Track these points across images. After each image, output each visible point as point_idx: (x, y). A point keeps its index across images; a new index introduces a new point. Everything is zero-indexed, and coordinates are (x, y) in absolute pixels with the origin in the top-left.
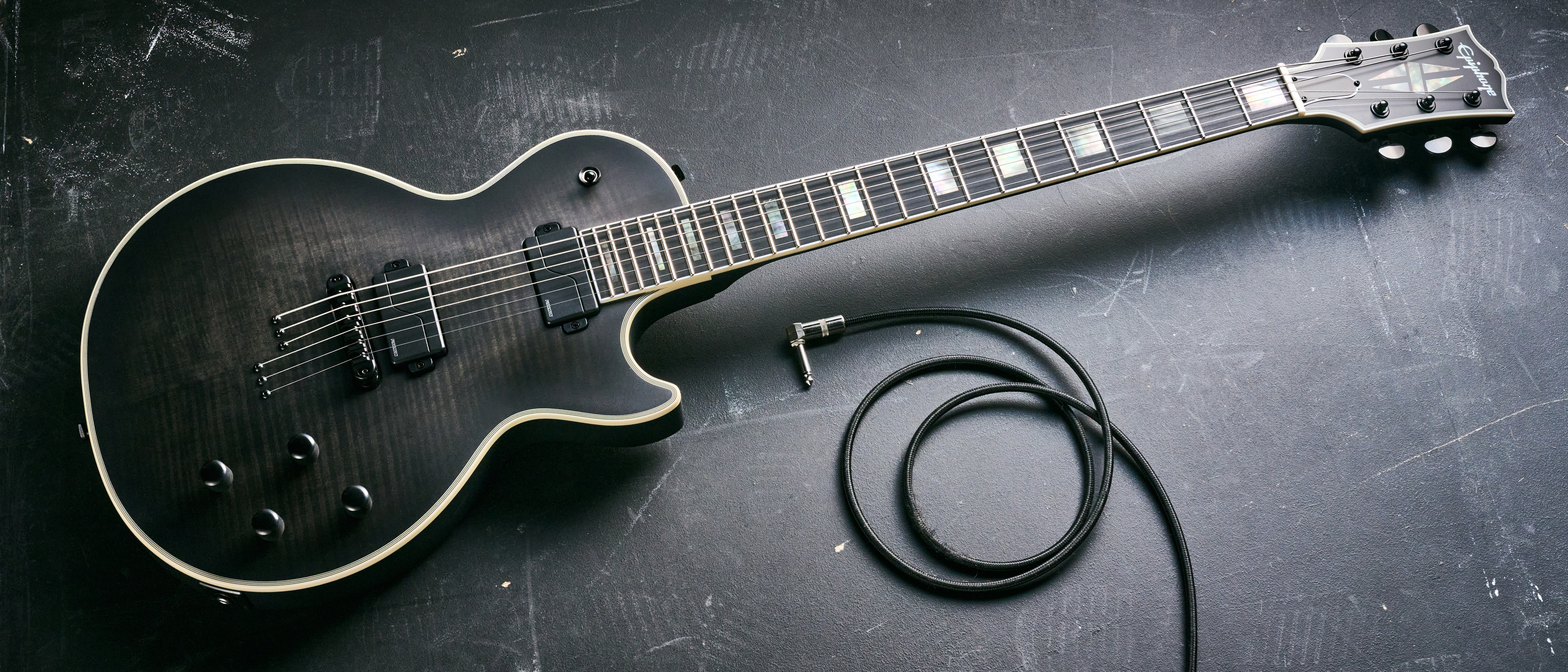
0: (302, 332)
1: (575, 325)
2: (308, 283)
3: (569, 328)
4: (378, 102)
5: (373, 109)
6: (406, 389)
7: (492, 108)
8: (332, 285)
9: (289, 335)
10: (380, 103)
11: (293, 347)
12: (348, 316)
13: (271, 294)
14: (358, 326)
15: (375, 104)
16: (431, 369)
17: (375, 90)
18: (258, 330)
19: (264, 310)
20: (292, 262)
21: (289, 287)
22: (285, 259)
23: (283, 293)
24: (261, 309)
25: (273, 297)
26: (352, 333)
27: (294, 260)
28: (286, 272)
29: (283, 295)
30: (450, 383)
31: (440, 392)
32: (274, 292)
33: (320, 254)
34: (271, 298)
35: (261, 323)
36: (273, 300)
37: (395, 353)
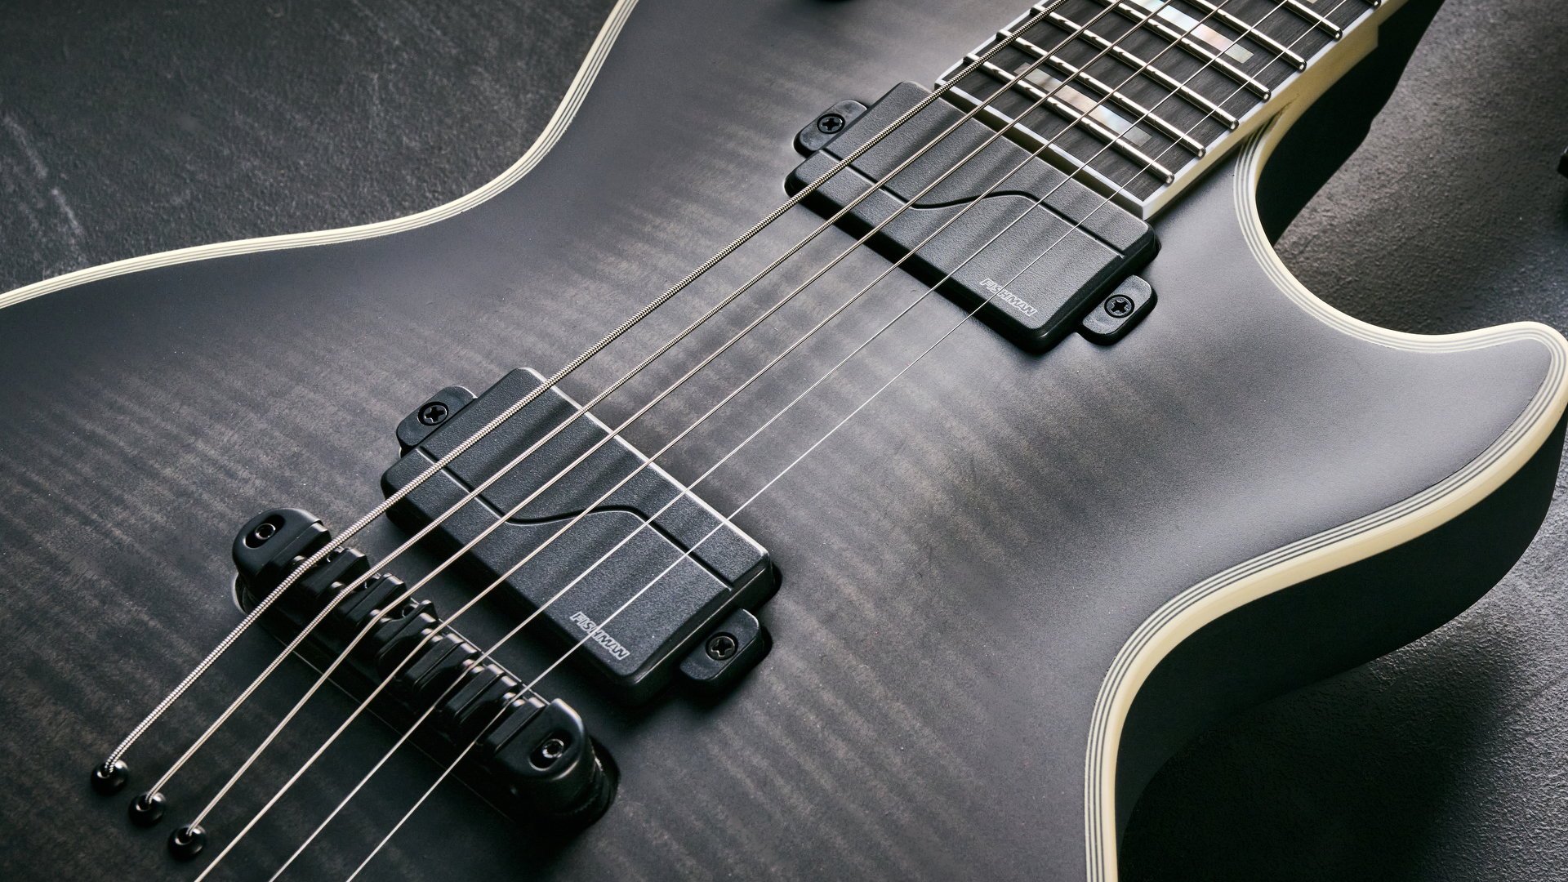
0: (226, 766)
1: (1120, 307)
2: (154, 614)
3: (1101, 321)
4: (55, 192)
5: (52, 210)
6: (715, 750)
7: (390, 71)
8: (257, 558)
9: (186, 797)
10: (64, 191)
11: (222, 830)
12: (378, 615)
13: (45, 712)
14: (433, 626)
15: (51, 201)
16: (764, 644)
17: (30, 170)
18: (59, 840)
19: (45, 774)
20: (64, 588)
21: (94, 661)
22: (30, 591)
23: (83, 684)
24: (38, 771)
25: (57, 713)
26: (429, 652)
27: (66, 582)
28: (58, 624)
29: (88, 690)
30: (851, 657)
31: (839, 701)
32: (50, 699)
33: (146, 523)
34: (50, 724)
35: (61, 809)
36: (61, 724)
37: (613, 651)
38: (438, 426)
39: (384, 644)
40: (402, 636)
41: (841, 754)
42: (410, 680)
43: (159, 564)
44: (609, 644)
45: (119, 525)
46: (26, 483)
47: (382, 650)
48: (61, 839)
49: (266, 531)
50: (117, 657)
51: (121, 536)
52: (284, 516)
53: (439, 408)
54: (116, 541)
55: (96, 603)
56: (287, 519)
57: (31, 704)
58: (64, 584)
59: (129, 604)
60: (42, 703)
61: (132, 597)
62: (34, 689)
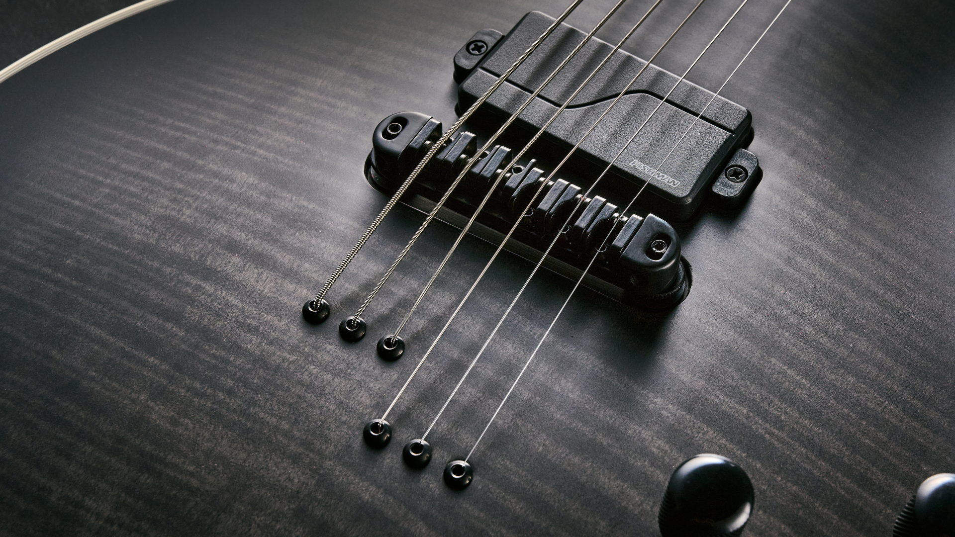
2: (311, 200)
8: (396, 145)
9: (379, 318)
13: (250, 274)
18: (291, 360)
19: (265, 315)
20: (234, 192)
21: (276, 236)
22: (208, 197)
23: (273, 253)
24: (259, 314)
25: (260, 274)
26: (549, 192)
27: (234, 187)
28: (239, 215)
29: (279, 256)
30: (816, 176)
31: (819, 204)
32: (250, 265)
33: (281, 143)
34: (257, 282)
35: (285, 338)
36: (265, 281)
37: (668, 182)
38: (482, 56)
39: (514, 190)
40: (525, 184)
41: (832, 238)
42: (542, 212)
43: (301, 168)
44: (664, 178)
45: (261, 146)
46: (178, 129)
47: (514, 194)
48: (293, 358)
49: (394, 128)
50: (292, 231)
51: (265, 154)
52: (406, 117)
53: (480, 44)
54: (263, 157)
55: (263, 198)
56: (408, 119)
57: (238, 270)
58: (233, 189)
59: (289, 196)
60: (246, 268)
61: (289, 191)
62: (236, 259)
